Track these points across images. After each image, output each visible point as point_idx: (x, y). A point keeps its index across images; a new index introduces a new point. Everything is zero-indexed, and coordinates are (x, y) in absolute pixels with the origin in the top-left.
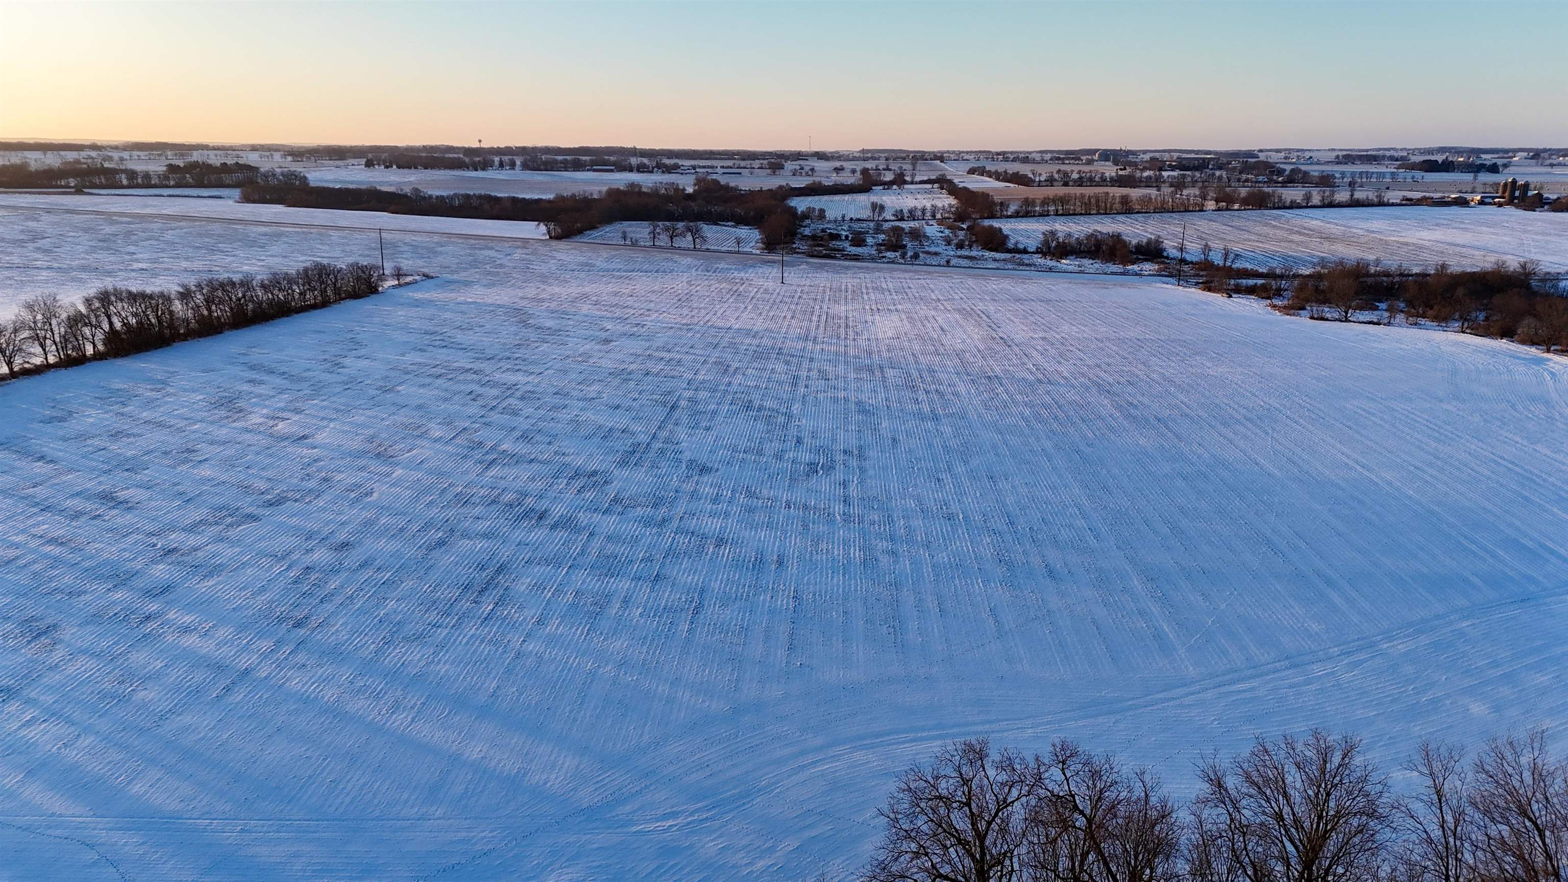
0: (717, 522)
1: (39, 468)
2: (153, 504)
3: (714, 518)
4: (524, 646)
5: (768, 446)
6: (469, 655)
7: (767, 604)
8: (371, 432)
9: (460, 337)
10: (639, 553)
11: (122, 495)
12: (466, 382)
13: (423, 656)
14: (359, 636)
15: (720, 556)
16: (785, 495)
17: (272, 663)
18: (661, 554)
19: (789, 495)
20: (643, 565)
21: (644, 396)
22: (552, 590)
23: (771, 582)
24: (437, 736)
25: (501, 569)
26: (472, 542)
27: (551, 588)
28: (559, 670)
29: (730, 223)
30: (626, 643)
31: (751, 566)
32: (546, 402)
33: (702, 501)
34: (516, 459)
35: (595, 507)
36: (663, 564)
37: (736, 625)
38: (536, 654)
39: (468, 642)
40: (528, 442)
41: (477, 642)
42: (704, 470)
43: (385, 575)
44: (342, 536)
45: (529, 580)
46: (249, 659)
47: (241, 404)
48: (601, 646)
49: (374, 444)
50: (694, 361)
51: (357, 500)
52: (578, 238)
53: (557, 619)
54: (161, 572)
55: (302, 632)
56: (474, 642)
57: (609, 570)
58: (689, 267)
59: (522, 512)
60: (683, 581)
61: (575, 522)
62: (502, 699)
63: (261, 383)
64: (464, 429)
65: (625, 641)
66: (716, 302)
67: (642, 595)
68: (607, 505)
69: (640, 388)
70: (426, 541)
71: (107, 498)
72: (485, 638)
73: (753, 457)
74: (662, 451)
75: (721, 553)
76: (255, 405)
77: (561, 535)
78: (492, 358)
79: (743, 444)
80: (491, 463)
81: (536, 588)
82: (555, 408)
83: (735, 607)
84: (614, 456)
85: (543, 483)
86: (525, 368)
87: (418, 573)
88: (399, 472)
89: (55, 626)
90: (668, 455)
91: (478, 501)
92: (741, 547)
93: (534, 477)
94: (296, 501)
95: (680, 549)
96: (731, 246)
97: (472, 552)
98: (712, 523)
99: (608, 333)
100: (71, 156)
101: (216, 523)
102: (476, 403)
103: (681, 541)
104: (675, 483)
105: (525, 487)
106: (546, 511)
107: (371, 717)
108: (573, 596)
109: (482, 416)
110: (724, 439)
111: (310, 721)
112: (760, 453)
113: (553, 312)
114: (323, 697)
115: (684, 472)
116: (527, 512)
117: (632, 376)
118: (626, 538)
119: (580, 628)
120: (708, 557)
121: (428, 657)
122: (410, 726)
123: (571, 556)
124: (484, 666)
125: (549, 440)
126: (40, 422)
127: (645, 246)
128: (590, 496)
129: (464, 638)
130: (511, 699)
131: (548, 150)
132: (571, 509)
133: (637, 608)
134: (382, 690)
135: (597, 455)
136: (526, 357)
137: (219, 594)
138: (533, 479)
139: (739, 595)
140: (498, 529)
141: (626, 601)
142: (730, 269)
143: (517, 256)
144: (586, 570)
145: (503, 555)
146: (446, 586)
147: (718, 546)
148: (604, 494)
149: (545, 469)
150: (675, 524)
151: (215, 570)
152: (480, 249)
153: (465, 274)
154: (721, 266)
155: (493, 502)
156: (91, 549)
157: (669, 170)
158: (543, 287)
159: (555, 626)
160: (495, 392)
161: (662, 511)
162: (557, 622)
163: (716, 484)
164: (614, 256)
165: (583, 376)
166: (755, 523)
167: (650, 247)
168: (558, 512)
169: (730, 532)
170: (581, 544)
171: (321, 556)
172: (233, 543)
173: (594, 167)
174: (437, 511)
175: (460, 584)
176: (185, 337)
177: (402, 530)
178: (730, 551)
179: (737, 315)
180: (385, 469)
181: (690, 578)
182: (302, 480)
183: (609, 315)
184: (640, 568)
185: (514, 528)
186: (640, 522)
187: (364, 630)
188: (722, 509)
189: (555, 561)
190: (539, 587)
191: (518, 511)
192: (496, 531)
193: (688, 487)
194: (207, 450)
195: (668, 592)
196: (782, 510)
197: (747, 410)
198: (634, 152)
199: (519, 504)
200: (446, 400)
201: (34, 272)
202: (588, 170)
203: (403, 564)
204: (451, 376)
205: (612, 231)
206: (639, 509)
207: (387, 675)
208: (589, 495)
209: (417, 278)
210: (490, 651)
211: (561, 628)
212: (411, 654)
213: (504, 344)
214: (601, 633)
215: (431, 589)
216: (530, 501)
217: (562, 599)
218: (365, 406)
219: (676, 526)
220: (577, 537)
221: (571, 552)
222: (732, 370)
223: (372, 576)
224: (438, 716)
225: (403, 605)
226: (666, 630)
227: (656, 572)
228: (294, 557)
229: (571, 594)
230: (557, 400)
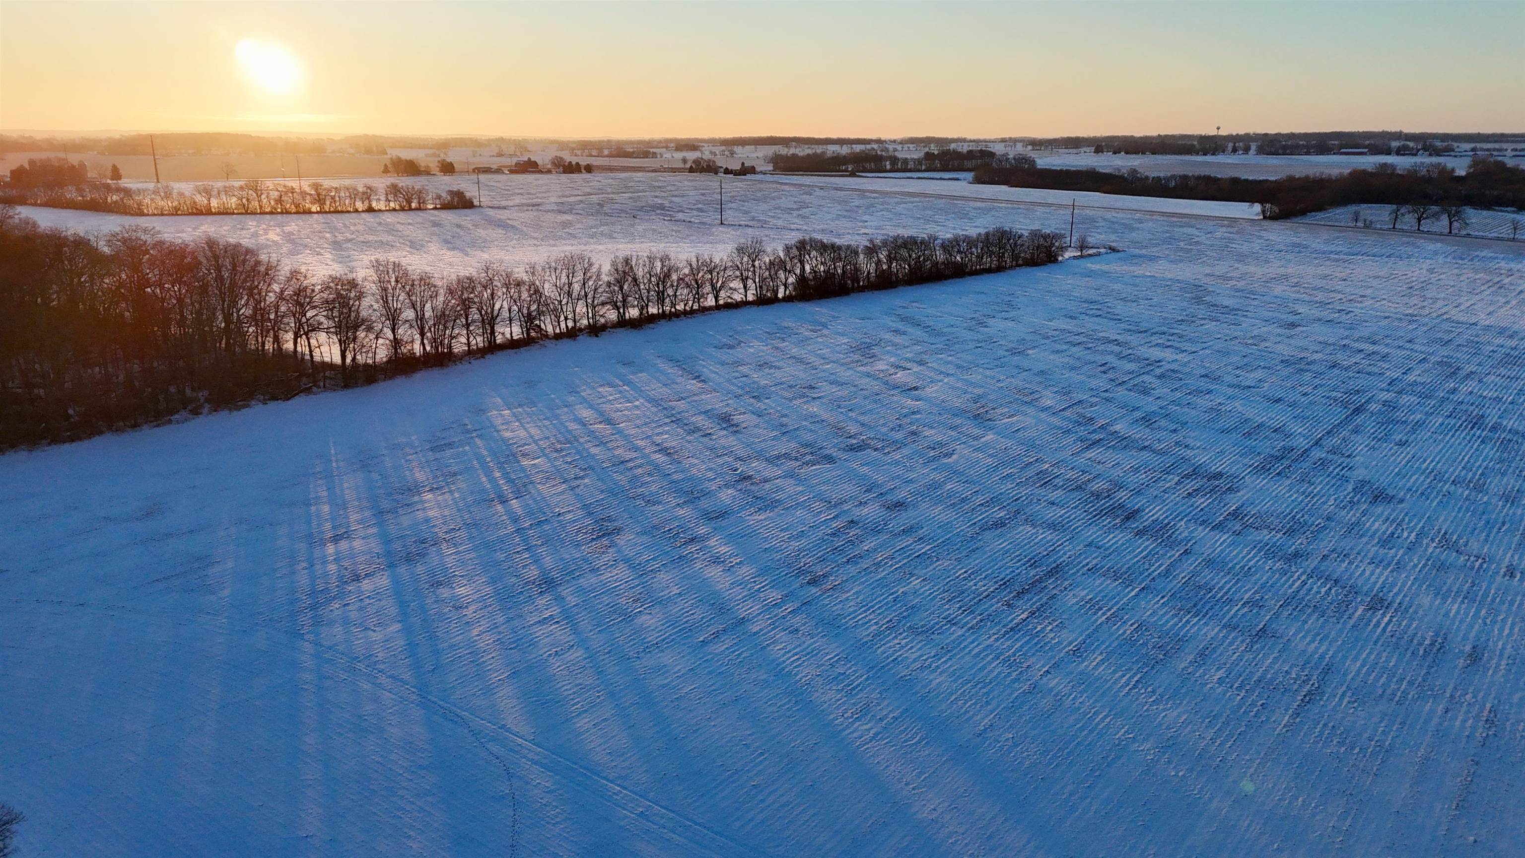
0: (1381, 574)
1: (694, 385)
2: (756, 431)
3: (1377, 566)
4: (1045, 679)
5: (1496, 481)
6: (973, 672)
7: (1435, 720)
8: (980, 391)
9: (1120, 308)
10: (1246, 592)
11: (737, 419)
12: (1103, 353)
13: (922, 656)
14: (865, 611)
15: (1372, 624)
16: (1509, 555)
17: (769, 618)
18: (1278, 601)
19: (1516, 557)
20: (1246, 609)
21: (1320, 391)
22: (1109, 614)
23: (1451, 686)
24: (892, 768)
25: (1055, 571)
26: (1035, 530)
27: (1109, 610)
28: (1078, 726)
29: (1509, 209)
30: (1184, 717)
31: (1421, 652)
32: (1187, 384)
33: (1365, 540)
34: (1125, 443)
35: (1204, 518)
36: (1277, 615)
37: (1370, 739)
38: (1056, 695)
39: (980, 653)
40: (1147, 426)
41: (991, 657)
42: (1380, 497)
43: (923, 548)
44: (901, 495)
45: (1085, 592)
46: (751, 608)
47: (876, 350)
48: (1147, 710)
49: (978, 405)
50: (1408, 358)
51: (934, 459)
52: (1298, 219)
53: (1101, 653)
54: (727, 496)
55: (814, 591)
56: (987, 655)
57: (1195, 605)
58: (1436, 253)
59: (1108, 507)
60: (1301, 647)
61: (1170, 532)
62: (990, 744)
63: (904, 333)
64: (1080, 402)
65: (1185, 712)
66: (1464, 294)
67: (1230, 653)
68: (1221, 518)
69: (1317, 381)
70: (983, 518)
71: (725, 420)
72: (1001, 654)
73: (1467, 492)
74: (1323, 463)
75: (1375, 620)
76: (888, 352)
77: (1147, 544)
78: (1145, 332)
79: (1456, 471)
80: (1094, 443)
81: (1089, 606)
82: (1198, 392)
83: (1377, 709)
84: (1252, 459)
85: (1147, 477)
86: (1178, 345)
87: (960, 553)
88: (990, 437)
89: (618, 531)
90: (1331, 469)
91: (1061, 484)
92: (1412, 619)
93: (1140, 467)
94: (876, 450)
95: (1309, 601)
96: (1506, 231)
97: (1029, 543)
98: (1372, 573)
99: (1298, 317)
100: (858, 148)
101: (796, 459)
102: (1104, 376)
103: (1315, 589)
104: (1330, 506)
105: (1123, 477)
106: (1138, 511)
107: (832, 717)
108: (1132, 628)
109: (1106, 391)
110: (1425, 461)
111: (770, 700)
112: (1480, 488)
113: (1237, 291)
114: (796, 675)
115: (1348, 494)
116: (1114, 508)
117: (1311, 367)
118: (1233, 567)
119: (1128, 676)
120: (1352, 622)
121: (926, 660)
122: (868, 743)
123: (1150, 574)
124: (985, 690)
125: (1174, 428)
126: (715, 347)
127: (1381, 229)
128: (1203, 503)
129: (977, 646)
130: (1001, 747)
131: (1292, 136)
132: (1171, 514)
133: (1218, 669)
134: (858, 685)
135: (1230, 453)
136: (1184, 333)
137: (761, 530)
138: (1136, 470)
139: (1389, 691)
140: (1071, 521)
141: (1203, 655)
142: (1496, 258)
143: (1218, 234)
144: (1163, 597)
145: (1065, 554)
146: (983, 576)
147: (1372, 608)
148: (1222, 505)
149: (1155, 461)
150: (1313, 563)
151: (772, 505)
152: (1181, 226)
153: (1155, 249)
154: (1483, 254)
155: (1079, 488)
156: (686, 463)
157: (1438, 152)
158: (1236, 265)
159: (1095, 663)
160: (1132, 366)
161: (1299, 542)
162: (1100, 658)
163: (1393, 521)
164: (1338, 238)
165: (1245, 360)
166: (1445, 589)
167: (1389, 229)
168: (1153, 515)
169: (1397, 594)
170: (1168, 562)
171: (871, 511)
172: (800, 481)
173: (1342, 150)
174: (1010, 486)
175: (1001, 576)
176: (863, 289)
177: (963, 500)
178: (1390, 621)
179: (1491, 309)
180: (976, 431)
181: (1313, 646)
182: (892, 429)
183: (1307, 298)
184: (1240, 613)
185: (1090, 525)
186: (1260, 551)
187: (872, 607)
188: (1393, 557)
189: (1124, 577)
190: (1093, 605)
191: (1104, 504)
192: (1068, 522)
193: (1351, 516)
194: (826, 389)
195: (1272, 657)
196: (1499, 579)
197: (1472, 428)
198: (1399, 136)
199: (1109, 496)
200: (1073, 368)
201: (787, 232)
202: (1334, 154)
203: (948, 539)
204: (1090, 345)
205: (1342, 214)
206: (1265, 532)
207: (872, 668)
208: (1201, 501)
209: (1102, 250)
210: (1000, 673)
211: (1102, 668)
212: (909, 649)
213: (1165, 318)
214: (1154, 692)
215: (965, 575)
216: (1122, 495)
217: (1118, 630)
218: (987, 366)
219: (1312, 566)
220: (1167, 552)
221: (1153, 568)
222: (1463, 373)
223: (910, 545)
224: (905, 741)
225: (927, 588)
226: (1252, 714)
227: (1263, 623)
228: (846, 507)
229: (1131, 625)
230: (1203, 384)
